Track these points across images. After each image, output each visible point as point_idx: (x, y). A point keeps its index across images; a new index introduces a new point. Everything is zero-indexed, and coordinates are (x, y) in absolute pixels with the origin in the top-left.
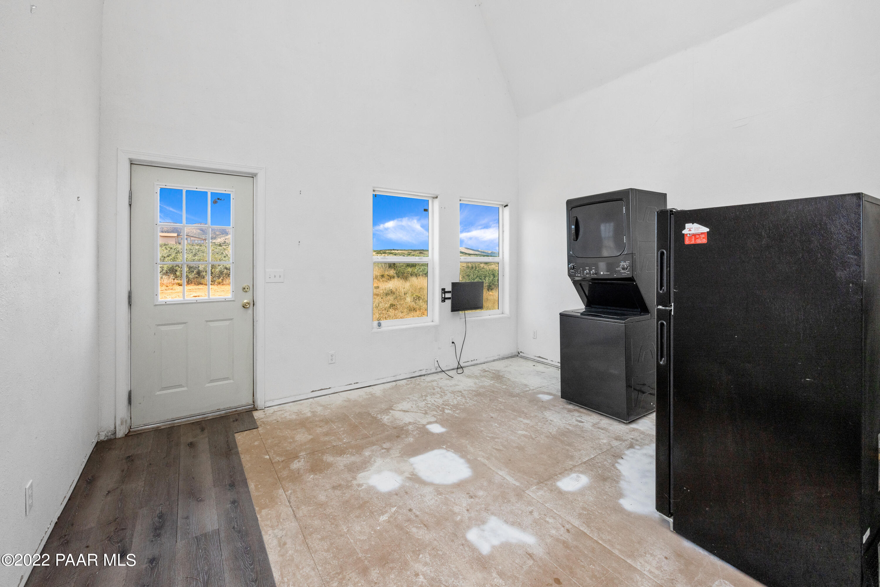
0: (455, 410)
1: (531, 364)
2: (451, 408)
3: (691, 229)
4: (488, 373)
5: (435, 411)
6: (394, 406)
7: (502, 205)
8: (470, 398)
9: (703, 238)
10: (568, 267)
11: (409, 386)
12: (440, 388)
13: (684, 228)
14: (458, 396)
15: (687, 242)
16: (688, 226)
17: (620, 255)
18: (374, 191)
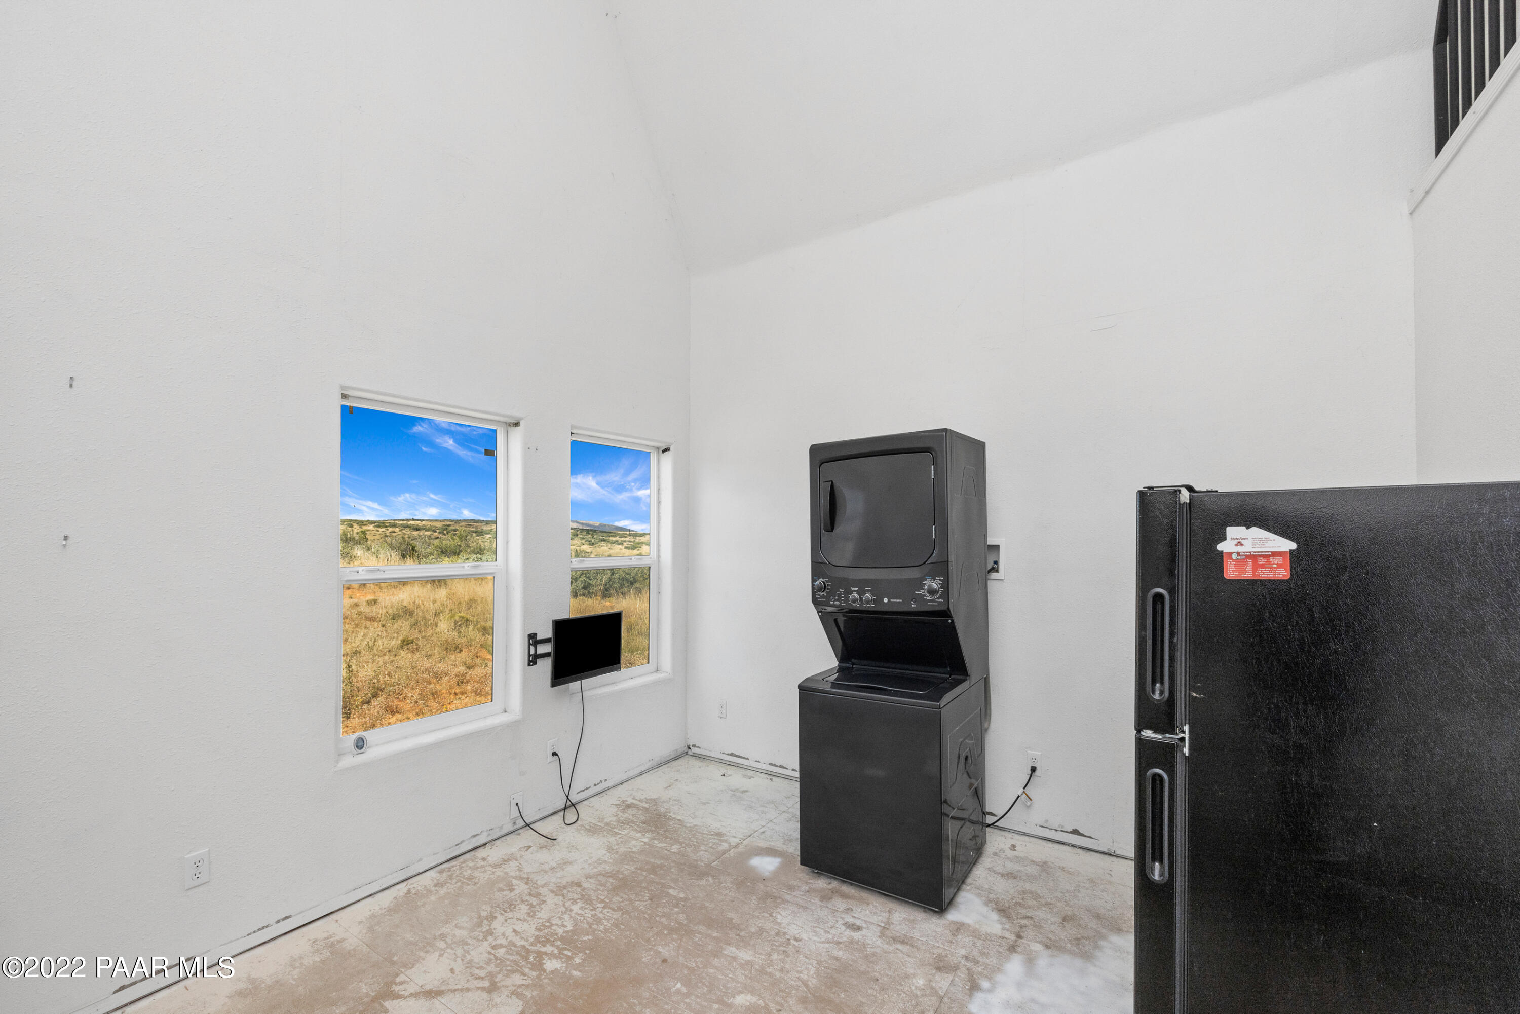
0: (569, 954)
1: (715, 771)
2: (561, 950)
3: (1243, 542)
4: (634, 811)
5: (517, 971)
6: (398, 980)
7: (658, 448)
8: (602, 901)
9: (1279, 566)
10: (813, 585)
11: (442, 892)
12: (527, 881)
13: (1223, 538)
14: (574, 902)
15: (1231, 572)
16: (1233, 532)
17: (925, 563)
18: (344, 396)
